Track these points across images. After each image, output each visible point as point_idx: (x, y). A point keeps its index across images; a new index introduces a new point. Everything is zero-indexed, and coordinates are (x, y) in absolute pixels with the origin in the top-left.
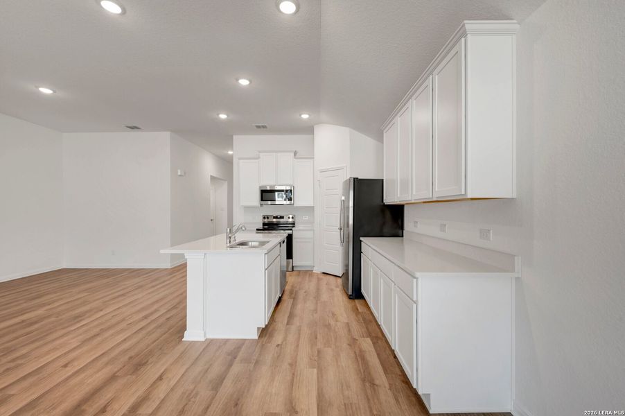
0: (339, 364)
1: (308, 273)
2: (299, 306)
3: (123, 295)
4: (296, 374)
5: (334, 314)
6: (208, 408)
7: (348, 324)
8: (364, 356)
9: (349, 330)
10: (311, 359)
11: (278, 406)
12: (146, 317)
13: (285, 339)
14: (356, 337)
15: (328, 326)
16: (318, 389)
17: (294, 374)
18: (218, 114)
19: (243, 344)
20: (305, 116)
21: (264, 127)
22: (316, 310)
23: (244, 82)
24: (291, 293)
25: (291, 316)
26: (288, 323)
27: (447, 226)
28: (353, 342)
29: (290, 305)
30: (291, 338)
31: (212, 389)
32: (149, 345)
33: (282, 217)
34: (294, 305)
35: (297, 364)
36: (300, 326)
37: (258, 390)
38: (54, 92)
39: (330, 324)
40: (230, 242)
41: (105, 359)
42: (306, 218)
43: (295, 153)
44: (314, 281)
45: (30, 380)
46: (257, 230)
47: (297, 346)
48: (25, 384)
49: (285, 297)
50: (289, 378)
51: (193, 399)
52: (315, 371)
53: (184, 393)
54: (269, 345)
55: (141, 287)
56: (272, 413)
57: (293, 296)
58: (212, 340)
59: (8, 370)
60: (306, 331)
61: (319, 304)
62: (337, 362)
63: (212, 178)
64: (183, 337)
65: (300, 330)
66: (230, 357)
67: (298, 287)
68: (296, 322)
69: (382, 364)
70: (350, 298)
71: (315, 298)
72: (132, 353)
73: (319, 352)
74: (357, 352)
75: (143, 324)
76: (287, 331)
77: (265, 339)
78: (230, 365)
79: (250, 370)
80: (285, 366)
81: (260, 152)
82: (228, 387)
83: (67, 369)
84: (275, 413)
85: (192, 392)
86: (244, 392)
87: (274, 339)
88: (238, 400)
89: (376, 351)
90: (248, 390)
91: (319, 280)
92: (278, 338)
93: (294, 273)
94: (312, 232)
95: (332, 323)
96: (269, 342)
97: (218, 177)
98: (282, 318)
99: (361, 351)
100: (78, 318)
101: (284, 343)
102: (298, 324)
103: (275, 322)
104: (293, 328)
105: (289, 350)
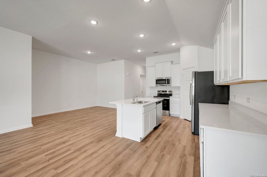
0: (170, 164)
1: (177, 118)
2: (164, 133)
3: (107, 116)
4: (148, 161)
5: (180, 140)
6: (111, 162)
7: (185, 146)
8: (185, 165)
9: (184, 150)
10: (157, 157)
11: (133, 172)
12: (109, 125)
13: (151, 145)
14: (186, 154)
15: (174, 145)
16: (154, 172)
17: (147, 161)
18: (137, 50)
19: (134, 143)
20: (174, 44)
21: (157, 52)
22: (171, 136)
23: (142, 36)
24: (164, 126)
25: (159, 136)
26: (155, 139)
27: (250, 99)
28: (183, 156)
29: (161, 131)
30: (154, 146)
31: (115, 156)
32: (105, 135)
33: (166, 91)
34: (162, 131)
35: (150, 158)
36: (160, 141)
37: (130, 162)
38: (91, 52)
39: (175, 144)
40: (134, 101)
41: (93, 136)
42: (178, 92)
43: (172, 62)
44: (178, 122)
45: (76, 137)
46: (154, 96)
47: (154, 150)
48: (74, 138)
49: (160, 127)
50: (144, 162)
51: (108, 157)
52: (157, 163)
53: (106, 154)
54: (143, 146)
55: (113, 114)
56: (130, 174)
57: (164, 127)
58: (124, 138)
59: (73, 133)
60: (162, 144)
61: (174, 134)
62: (169, 163)
63: (141, 75)
64: (115, 134)
65: (159, 143)
66: (127, 146)
67: (168, 124)
68: (160, 139)
69: (194, 172)
70: (193, 134)
71: (174, 130)
72: (100, 136)
73: (163, 155)
74: (183, 162)
75: (107, 127)
76: (154, 142)
77: (143, 143)
78: (125, 149)
79: (131, 154)
80: (145, 156)
81: (156, 63)
82: (120, 158)
83: (84, 136)
84: (131, 174)
85: (109, 154)
86: (124, 161)
87: (146, 144)
88: (121, 163)
89: (194, 165)
90: (126, 161)
91: (181, 122)
92: (148, 144)
93: (170, 117)
94: (179, 99)
95: (177, 144)
96: (144, 145)
97: (143, 75)
98: (154, 136)
99: (185, 162)
100: (93, 122)
101: (150, 147)
102: (160, 140)
103: (150, 137)
104: (157, 141)
105: (150, 150)
